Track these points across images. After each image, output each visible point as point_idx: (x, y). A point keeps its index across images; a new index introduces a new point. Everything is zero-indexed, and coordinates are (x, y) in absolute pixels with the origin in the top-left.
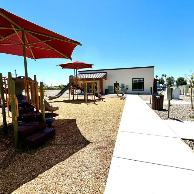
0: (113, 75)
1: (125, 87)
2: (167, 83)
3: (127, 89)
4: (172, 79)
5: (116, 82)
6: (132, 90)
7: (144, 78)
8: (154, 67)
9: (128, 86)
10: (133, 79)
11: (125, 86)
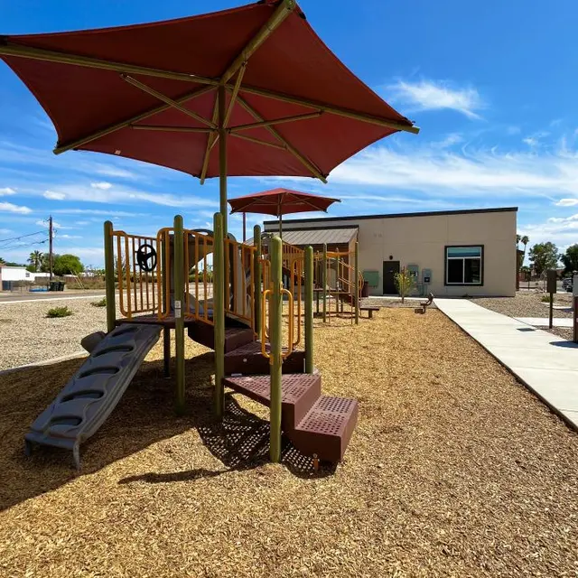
0: (380, 236)
1: (420, 274)
2: (533, 262)
3: (427, 280)
4: (551, 250)
5: (391, 258)
6: (445, 284)
7: (482, 246)
8: (516, 209)
9: (429, 270)
10: (446, 247)
11: (420, 271)
